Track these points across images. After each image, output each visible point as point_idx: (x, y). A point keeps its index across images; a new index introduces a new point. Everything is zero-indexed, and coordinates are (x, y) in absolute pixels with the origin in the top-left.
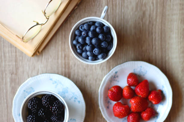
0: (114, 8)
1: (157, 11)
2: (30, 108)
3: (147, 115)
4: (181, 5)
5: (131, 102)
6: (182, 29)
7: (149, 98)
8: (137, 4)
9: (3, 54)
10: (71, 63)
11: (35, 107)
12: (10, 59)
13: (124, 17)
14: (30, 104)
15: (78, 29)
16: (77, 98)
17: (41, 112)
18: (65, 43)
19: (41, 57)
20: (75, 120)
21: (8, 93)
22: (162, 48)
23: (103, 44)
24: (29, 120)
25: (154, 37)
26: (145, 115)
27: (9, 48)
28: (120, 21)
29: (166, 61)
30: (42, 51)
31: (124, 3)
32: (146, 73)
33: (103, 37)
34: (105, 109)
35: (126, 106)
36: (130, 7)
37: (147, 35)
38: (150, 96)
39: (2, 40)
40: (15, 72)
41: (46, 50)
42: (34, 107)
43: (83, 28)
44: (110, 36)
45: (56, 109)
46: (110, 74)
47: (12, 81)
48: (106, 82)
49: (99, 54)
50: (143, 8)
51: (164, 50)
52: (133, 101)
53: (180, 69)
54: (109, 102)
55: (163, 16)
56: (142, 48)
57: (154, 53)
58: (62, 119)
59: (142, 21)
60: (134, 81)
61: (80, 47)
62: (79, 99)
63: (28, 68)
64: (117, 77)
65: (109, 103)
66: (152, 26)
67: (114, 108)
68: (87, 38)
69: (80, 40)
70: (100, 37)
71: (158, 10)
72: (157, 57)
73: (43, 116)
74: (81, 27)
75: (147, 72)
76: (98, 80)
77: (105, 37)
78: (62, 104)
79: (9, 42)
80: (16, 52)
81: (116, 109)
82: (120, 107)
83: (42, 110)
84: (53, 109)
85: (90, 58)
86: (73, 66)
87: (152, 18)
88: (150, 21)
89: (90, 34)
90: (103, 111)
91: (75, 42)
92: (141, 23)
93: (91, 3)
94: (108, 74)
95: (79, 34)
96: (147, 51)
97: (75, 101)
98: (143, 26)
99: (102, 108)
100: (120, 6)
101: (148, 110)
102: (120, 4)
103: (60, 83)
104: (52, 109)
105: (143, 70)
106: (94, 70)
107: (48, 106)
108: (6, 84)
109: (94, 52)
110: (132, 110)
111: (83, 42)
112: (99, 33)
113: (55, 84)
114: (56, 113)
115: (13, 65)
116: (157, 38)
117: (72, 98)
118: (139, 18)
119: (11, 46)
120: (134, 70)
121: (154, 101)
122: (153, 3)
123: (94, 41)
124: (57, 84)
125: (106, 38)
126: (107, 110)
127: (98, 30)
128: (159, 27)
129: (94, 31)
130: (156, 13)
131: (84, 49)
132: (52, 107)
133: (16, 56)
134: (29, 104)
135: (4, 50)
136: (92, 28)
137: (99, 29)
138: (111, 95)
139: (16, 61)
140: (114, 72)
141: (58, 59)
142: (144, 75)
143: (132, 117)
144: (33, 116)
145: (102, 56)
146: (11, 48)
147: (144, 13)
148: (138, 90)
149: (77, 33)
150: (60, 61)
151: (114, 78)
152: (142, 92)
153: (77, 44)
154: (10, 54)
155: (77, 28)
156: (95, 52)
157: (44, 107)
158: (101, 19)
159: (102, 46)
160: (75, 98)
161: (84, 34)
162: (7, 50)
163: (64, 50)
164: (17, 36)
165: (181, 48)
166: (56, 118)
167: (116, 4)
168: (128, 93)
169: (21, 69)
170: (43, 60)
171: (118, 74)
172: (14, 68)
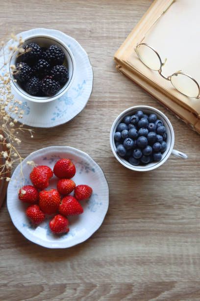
0: (177, 168)
1: (173, 224)
2: (51, 48)
3: (34, 214)
4: (180, 257)
5: (53, 191)
6: (149, 258)
7: (59, 216)
8: (181, 198)
9: (116, 21)
10: (105, 110)
11: (51, 55)
12: (111, 30)
13: (164, 180)
14: (56, 49)
15: (158, 119)
16: (59, 117)
17: (44, 64)
18: (131, 102)
19: (113, 71)
20: (28, 114)
21: (66, 26)
22: (124, 231)
23: (139, 151)
24: (33, 46)
25: (139, 220)
26: (35, 210)
27: (125, 29)
28: (159, 175)
29: (107, 237)
30: (121, 71)
31: (183, 180)
32: (91, 211)
33: (149, 152)
34: (43, 154)
35: (48, 183)
36: (177, 188)
37: (141, 212)
38: (61, 217)
39: (136, 21)
40: (93, 35)
41: (122, 77)
42: (51, 53)
43: (159, 125)
44: (148, 161)
45: (48, 85)
46: (91, 161)
47: (82, 31)
48: (81, 156)
49: (126, 147)
50: (176, 205)
51: (122, 234)
52: (54, 193)
53: (96, 257)
54: (52, 160)
55: (167, 232)
56: (125, 205)
57: (118, 221)
58: (33, 93)
59: (160, 204)
60: (82, 195)
61: (134, 121)
62: (57, 119)
63: (99, 52)
64: (87, 172)
65: (50, 161)
66: (154, 218)
67: (45, 166)
68: (146, 130)
69: (144, 120)
70: (149, 148)
71: (174, 226)
72: (113, 225)
73: (39, 66)
74: (160, 122)
75: (94, 212)
76: (81, 145)
77: (148, 154)
78: (55, 94)
79: (132, 29)
80: (119, 38)
81: (43, 171)
82: (46, 175)
83: (47, 64)
84: (48, 80)
85: (119, 133)
86: (101, 112)
87: (164, 218)
88: (159, 215)
89: (152, 134)
90: (41, 152)
91: (140, 113)
92: (157, 203)
93: (183, 137)
94: (92, 159)
95: (152, 120)
96: (120, 212)
97: (55, 114)
98: (153, 206)
99: (44, 151)
100: (179, 176)
101: (42, 214)
102: (181, 176)
103: (79, 95)
104: (49, 78)
105: (96, 206)
106: (95, 140)
107: (53, 74)
108: (78, 23)
109: (127, 139)
110: (43, 193)
111: (141, 124)
112: (153, 147)
113: (77, 88)
114: (42, 84)
115: (102, 33)
116: (137, 225)
117: (58, 110)
118: (164, 200)
119: (128, 32)
120: (96, 195)
121: (55, 223)
122: (183, 218)
123: (143, 139)
124: (78, 91)
125: (147, 156)
126: (42, 157)
127: (158, 145)
128: (151, 227)
129: (157, 140)
130: (170, 224)
131: (131, 125)
132: (50, 78)
133: (115, 38)
134: (56, 47)
135: (122, 22)
136: (159, 137)
137: (159, 147)
138: (64, 163)
139: (107, 37)
140: (94, 167)
141: (110, 92)
142: (89, 208)
143: (33, 193)
144: (39, 51)
145: (122, 151)
146: (125, 32)
147: (170, 207)
148: (70, 201)
149: (153, 116)
150: (107, 95)
151: (86, 167)
152: (67, 206)
153: (138, 116)
154: (117, 30)
155: (159, 117)
156: (129, 140)
157: (51, 68)
158: (171, 149)
159: (135, 151)
160: (58, 115)
161: (151, 126)
162: (123, 26)
163: (122, 101)
164: (144, 38)
165: (124, 258)
166: (36, 84)
167: (181, 170)
168: (66, 187)
169: (97, 43)
170: (109, 73)
171: (91, 172)
172: (99, 35)
